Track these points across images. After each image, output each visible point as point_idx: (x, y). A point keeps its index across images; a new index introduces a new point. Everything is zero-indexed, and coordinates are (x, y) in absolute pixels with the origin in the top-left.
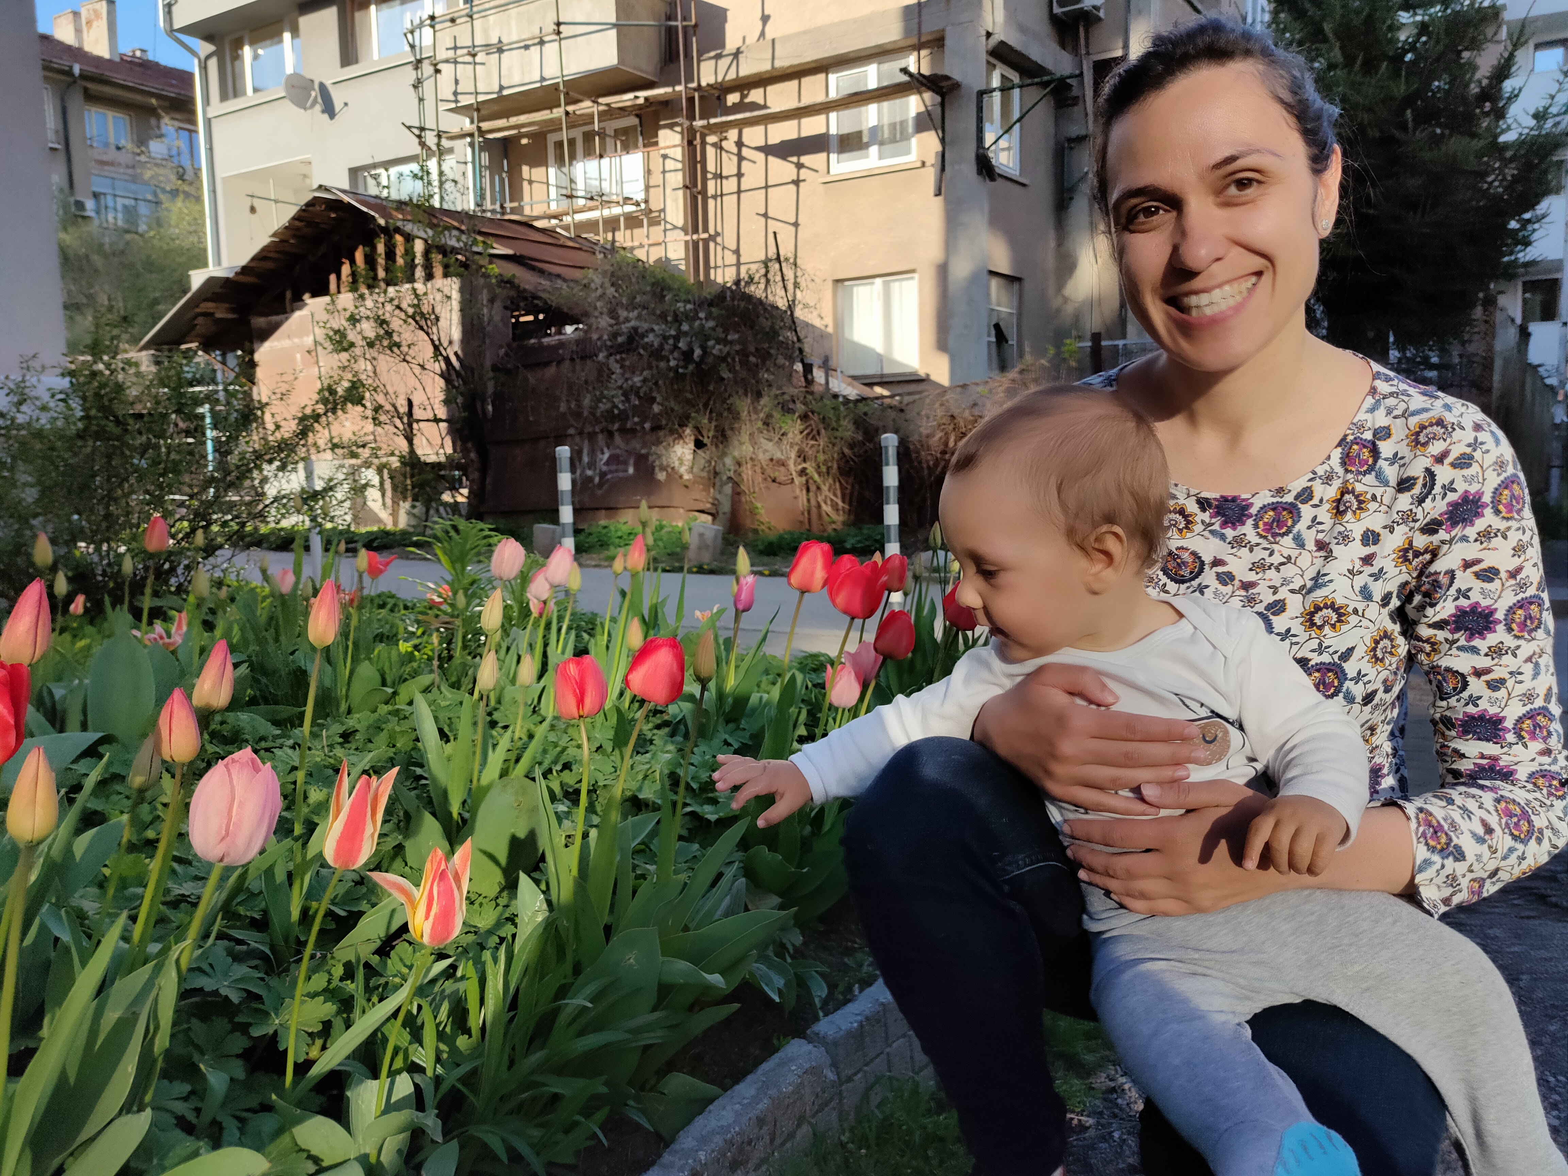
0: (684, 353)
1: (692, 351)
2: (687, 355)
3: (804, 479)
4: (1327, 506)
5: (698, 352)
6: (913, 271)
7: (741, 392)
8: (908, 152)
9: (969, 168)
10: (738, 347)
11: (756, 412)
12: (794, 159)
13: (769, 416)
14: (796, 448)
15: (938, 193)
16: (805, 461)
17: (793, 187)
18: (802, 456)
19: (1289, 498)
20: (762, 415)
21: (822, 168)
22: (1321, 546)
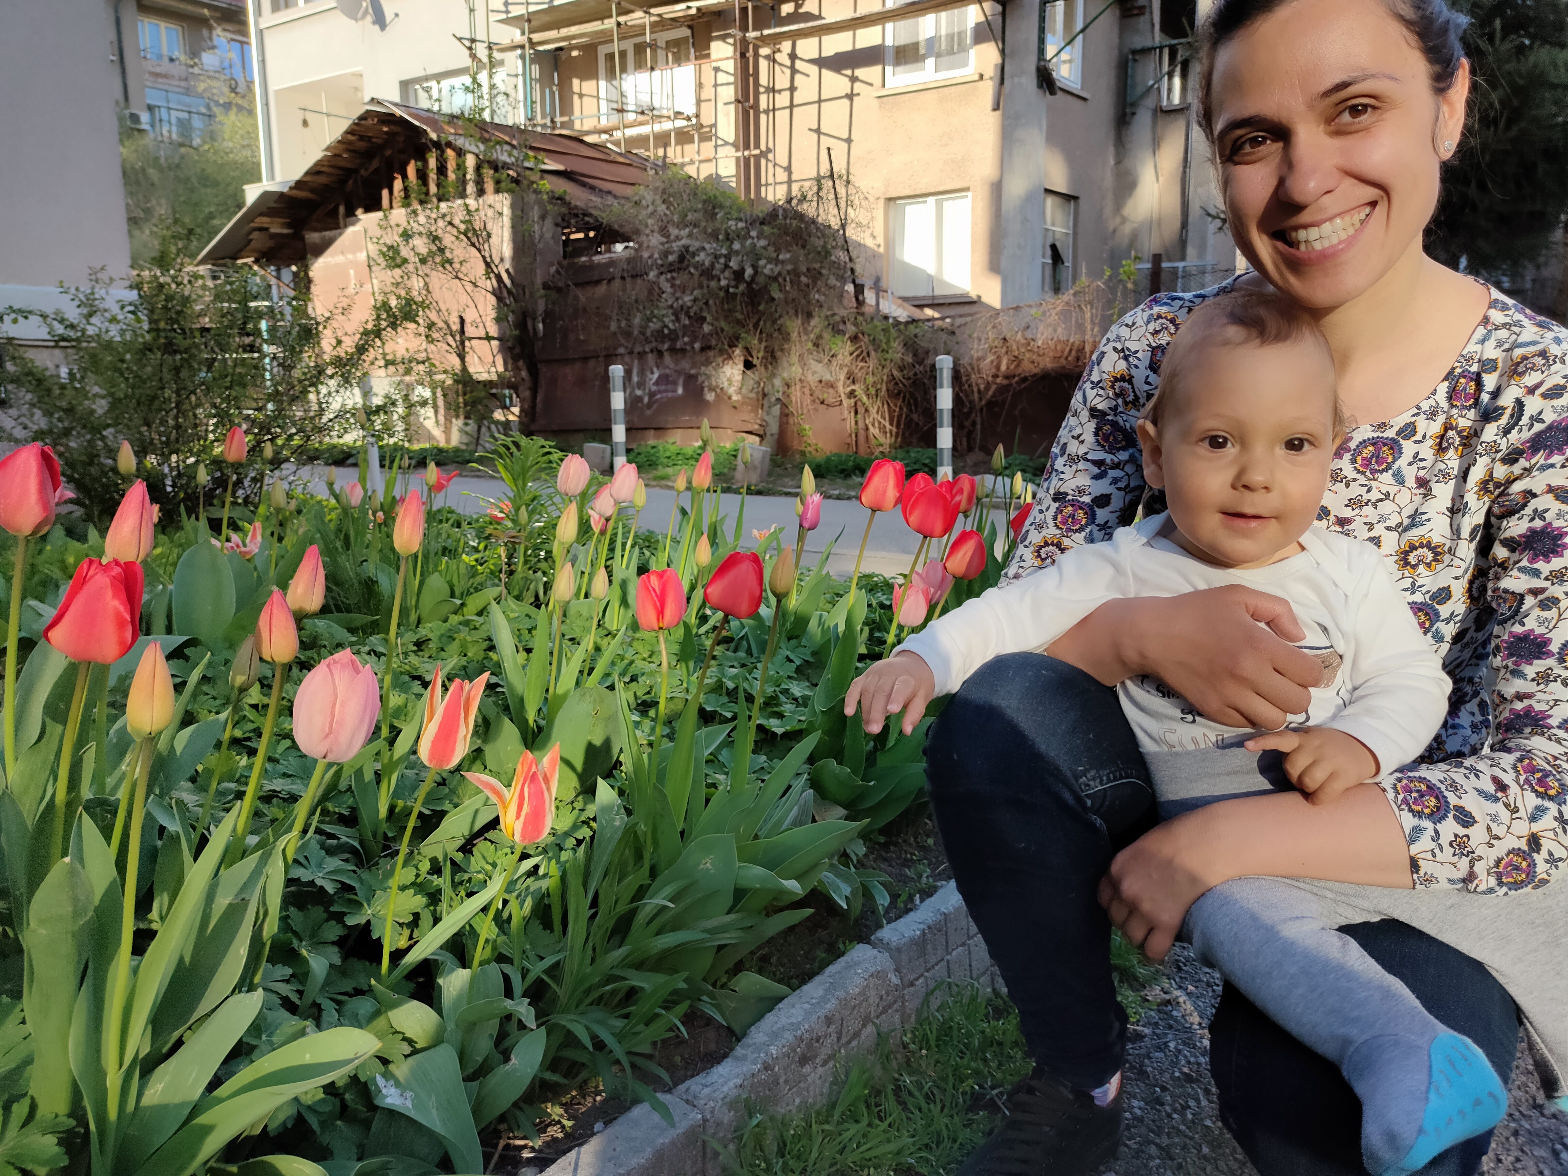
0: (735, 272)
1: (743, 271)
2: (738, 275)
3: (853, 401)
4: (1430, 442)
5: (749, 272)
6: (967, 189)
7: (792, 312)
8: (965, 64)
9: (1029, 81)
10: (789, 267)
11: (806, 332)
12: (849, 72)
13: (820, 337)
14: (846, 370)
15: (996, 108)
16: (854, 382)
17: (846, 102)
18: (852, 378)
19: (1391, 433)
20: (812, 336)
21: (877, 81)
22: (1422, 483)
